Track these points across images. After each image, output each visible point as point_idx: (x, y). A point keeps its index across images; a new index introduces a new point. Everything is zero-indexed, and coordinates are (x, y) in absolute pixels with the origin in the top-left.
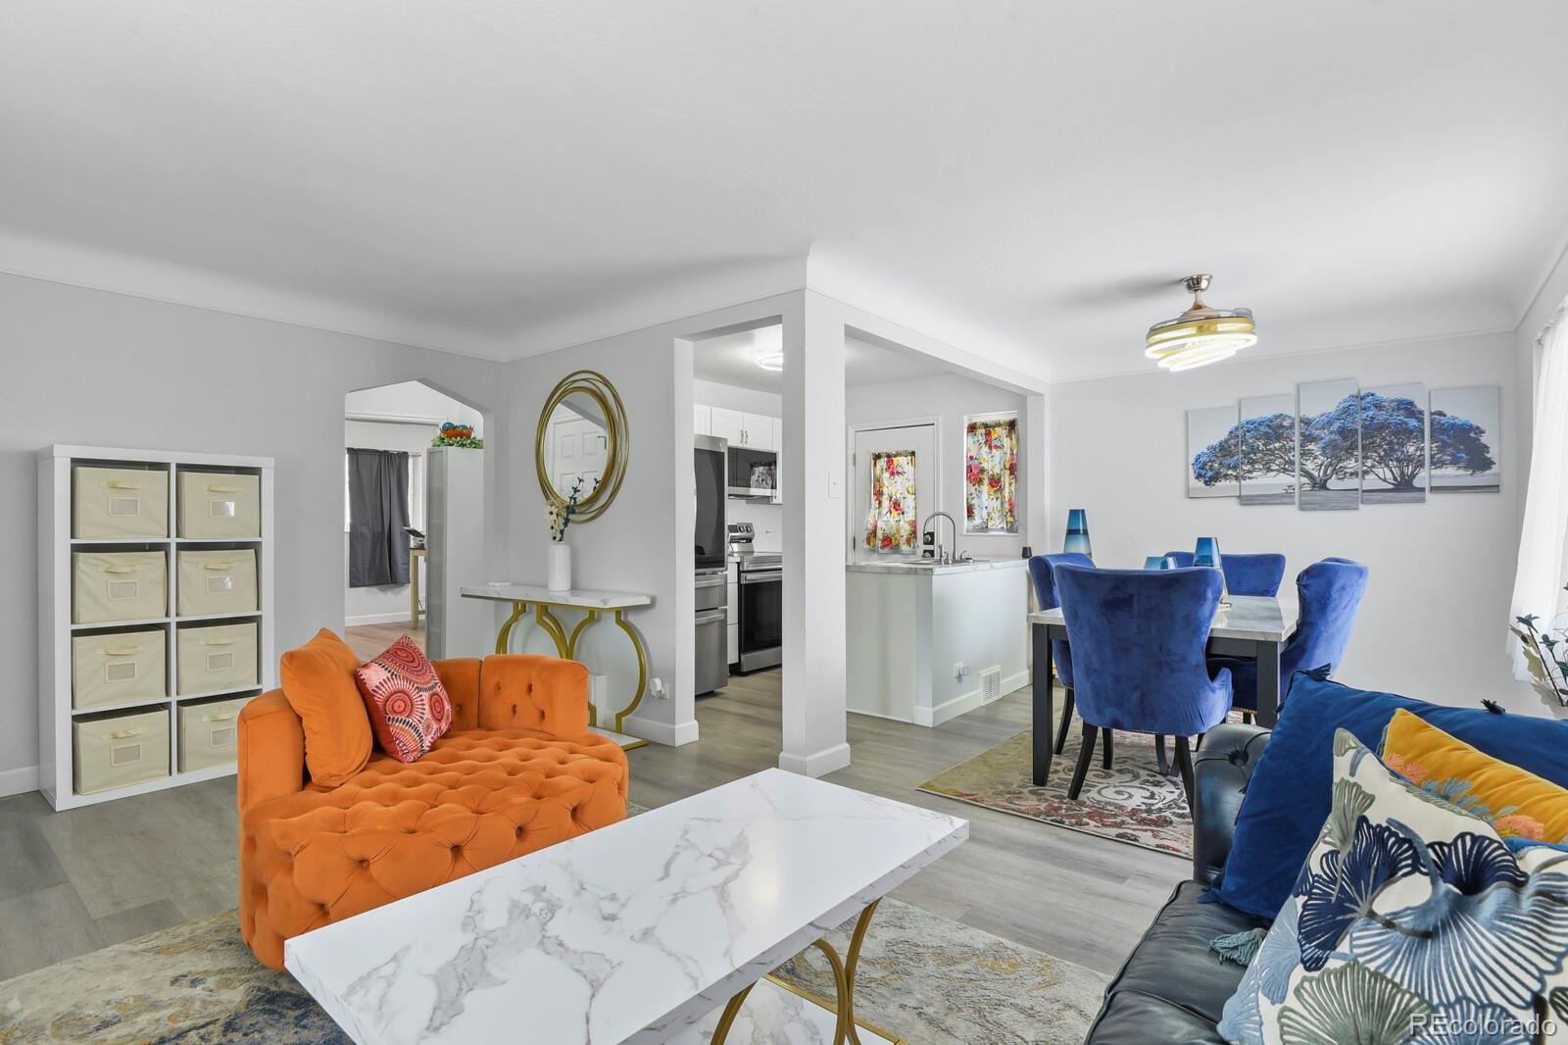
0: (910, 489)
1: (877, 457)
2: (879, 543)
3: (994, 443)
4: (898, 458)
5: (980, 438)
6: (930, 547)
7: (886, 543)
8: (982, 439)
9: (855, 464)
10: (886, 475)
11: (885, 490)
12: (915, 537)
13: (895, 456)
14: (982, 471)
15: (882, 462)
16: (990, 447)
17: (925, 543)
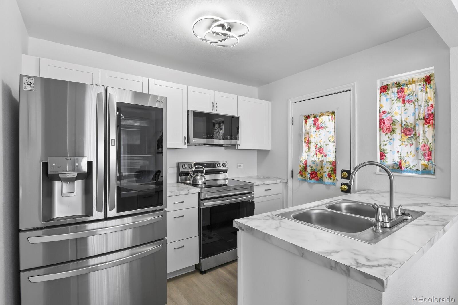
0: (331, 139)
1: (308, 117)
2: (308, 176)
3: (407, 98)
4: (322, 117)
5: (393, 96)
6: (347, 181)
7: (313, 176)
8: (394, 97)
9: (292, 124)
10: (314, 129)
11: (313, 140)
12: (335, 173)
13: (320, 116)
14: (394, 122)
15: (311, 121)
16: (403, 102)
17: (343, 178)
